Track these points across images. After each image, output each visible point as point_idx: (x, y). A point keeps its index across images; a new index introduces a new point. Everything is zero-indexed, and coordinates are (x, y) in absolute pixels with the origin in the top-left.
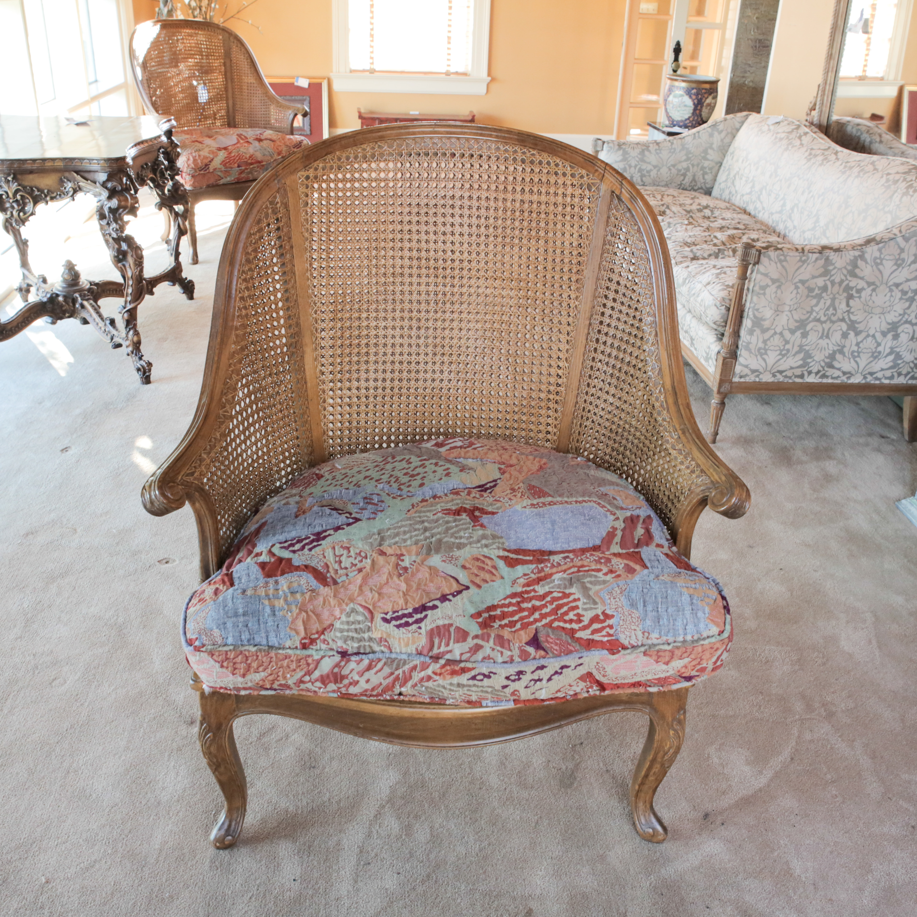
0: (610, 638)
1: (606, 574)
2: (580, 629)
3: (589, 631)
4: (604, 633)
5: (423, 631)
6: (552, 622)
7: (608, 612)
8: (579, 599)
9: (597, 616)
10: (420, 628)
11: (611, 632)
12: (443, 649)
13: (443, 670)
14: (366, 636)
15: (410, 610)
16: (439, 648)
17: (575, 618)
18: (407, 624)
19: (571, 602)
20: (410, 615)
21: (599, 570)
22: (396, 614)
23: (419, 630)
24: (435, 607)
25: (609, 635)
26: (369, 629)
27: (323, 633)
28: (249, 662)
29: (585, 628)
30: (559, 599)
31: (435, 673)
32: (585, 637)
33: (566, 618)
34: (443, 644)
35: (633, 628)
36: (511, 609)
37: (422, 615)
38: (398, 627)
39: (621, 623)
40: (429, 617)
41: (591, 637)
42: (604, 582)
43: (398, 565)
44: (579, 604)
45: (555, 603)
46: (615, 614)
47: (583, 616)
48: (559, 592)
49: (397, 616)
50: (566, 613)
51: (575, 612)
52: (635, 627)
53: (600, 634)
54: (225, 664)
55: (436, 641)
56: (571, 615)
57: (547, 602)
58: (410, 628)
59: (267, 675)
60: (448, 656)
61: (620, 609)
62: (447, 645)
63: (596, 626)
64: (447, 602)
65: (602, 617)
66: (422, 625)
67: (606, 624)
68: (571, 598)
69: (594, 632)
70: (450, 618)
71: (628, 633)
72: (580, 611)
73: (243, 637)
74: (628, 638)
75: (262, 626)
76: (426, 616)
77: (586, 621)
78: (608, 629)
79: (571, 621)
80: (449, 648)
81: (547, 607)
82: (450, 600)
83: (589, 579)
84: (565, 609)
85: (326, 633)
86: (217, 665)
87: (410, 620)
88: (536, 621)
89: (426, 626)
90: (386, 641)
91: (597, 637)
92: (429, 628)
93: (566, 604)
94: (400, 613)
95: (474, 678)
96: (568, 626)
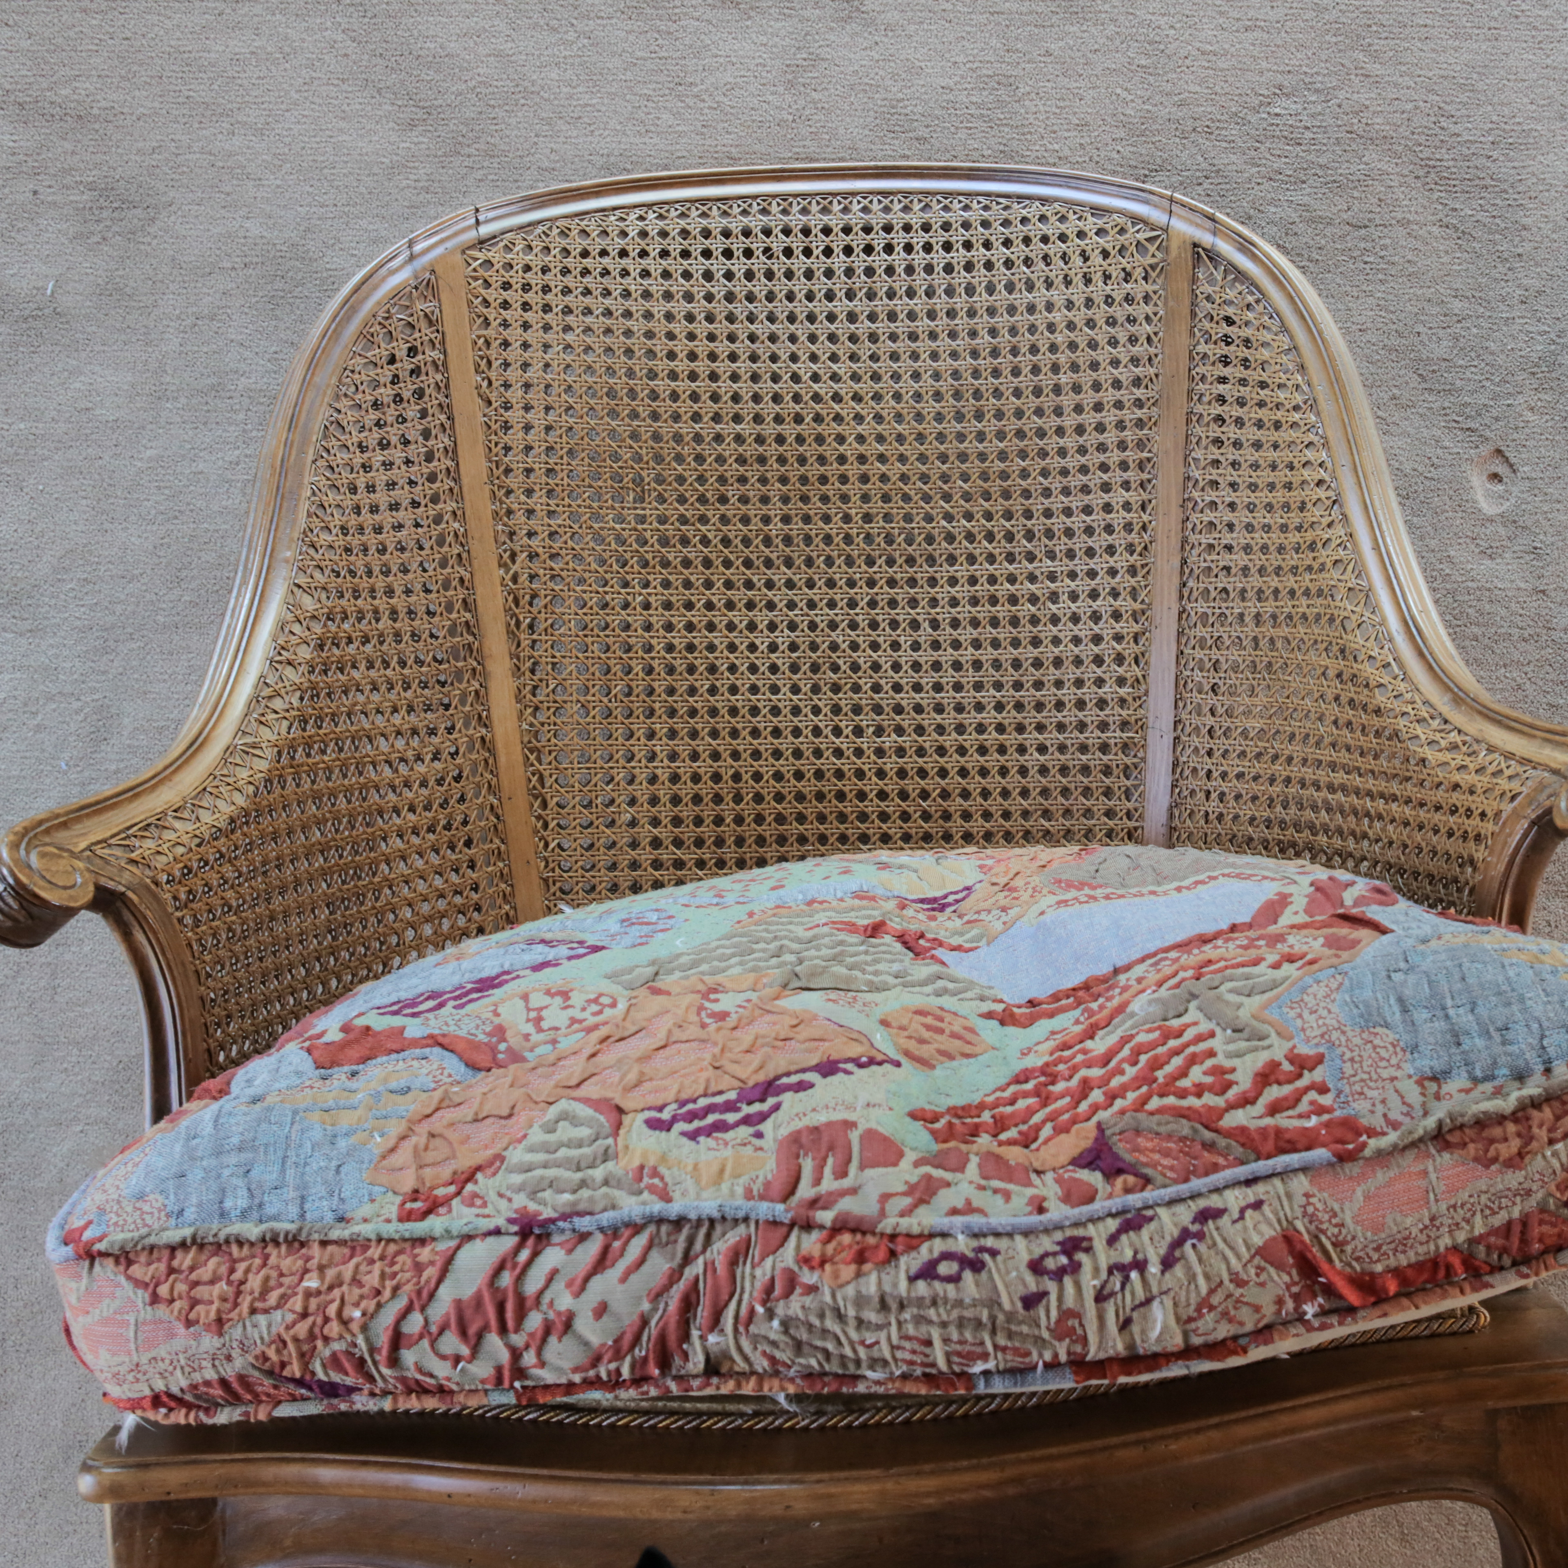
0: (1326, 1117)
1: (1276, 966)
2: (1232, 1106)
3: (1260, 1106)
4: (1304, 1106)
5: (769, 1142)
6: (1144, 1100)
7: (1304, 1049)
8: (1212, 1035)
9: (1274, 1065)
10: (759, 1135)
11: (1326, 1100)
12: (828, 1184)
13: (830, 1248)
14: (598, 1173)
15: (732, 1095)
16: (817, 1181)
17: (1209, 1079)
18: (721, 1127)
19: (1187, 1045)
20: (730, 1106)
21: (1256, 962)
22: (690, 1106)
23: (757, 1142)
24: (802, 1087)
25: (1320, 1110)
26: (606, 1156)
27: (470, 1177)
28: (238, 1275)
29: (1246, 1101)
30: (1152, 1045)
31: (806, 1261)
32: (1253, 1125)
33: (1185, 1083)
34: (828, 1170)
35: (1385, 1074)
36: (1022, 1104)
37: (765, 1107)
38: (693, 1136)
39: (1348, 1069)
40: (784, 1106)
41: (1268, 1121)
42: (1274, 985)
43: (701, 1008)
44: (1214, 1044)
45: (1143, 1058)
46: (1321, 1050)
47: (1233, 1070)
48: (1150, 1031)
49: (690, 1112)
50: (1183, 1073)
51: (1209, 1063)
52: (1392, 1072)
53: (1290, 1113)
54: (163, 1290)
55: (808, 1165)
56: (1197, 1074)
57: (1123, 1061)
58: (730, 1135)
59: (290, 1317)
60: (846, 1204)
61: (1335, 1035)
62: (841, 1173)
63: (1274, 1092)
64: (840, 1075)
65: (1287, 1066)
66: (767, 1127)
67: (1301, 1083)
68: (1189, 1035)
69: (1274, 1109)
70: (851, 1108)
71: (1374, 1094)
72: (1220, 1060)
73: (228, 1204)
74: (1380, 1109)
75: (290, 1173)
76: (777, 1107)
77: (1244, 1080)
78: (1313, 1095)
79: (1199, 1090)
80: (846, 1183)
81: (1122, 1072)
82: (847, 1072)
83: (1229, 985)
84: (1177, 1061)
85: (479, 1176)
86: (142, 1296)
87: (731, 1117)
88: (1095, 1108)
89: (776, 1127)
90: (655, 1173)
91: (1286, 1121)
92: (784, 1132)
93: (1177, 1052)
94: (702, 1102)
95: (928, 1272)
96: (1192, 1101)
